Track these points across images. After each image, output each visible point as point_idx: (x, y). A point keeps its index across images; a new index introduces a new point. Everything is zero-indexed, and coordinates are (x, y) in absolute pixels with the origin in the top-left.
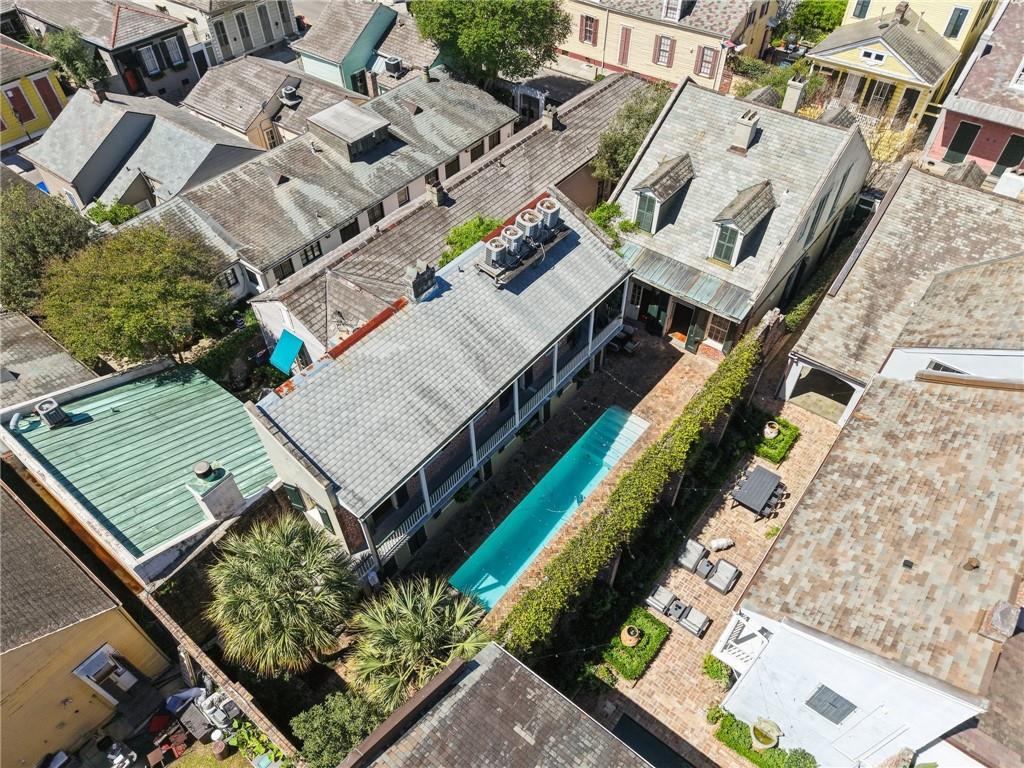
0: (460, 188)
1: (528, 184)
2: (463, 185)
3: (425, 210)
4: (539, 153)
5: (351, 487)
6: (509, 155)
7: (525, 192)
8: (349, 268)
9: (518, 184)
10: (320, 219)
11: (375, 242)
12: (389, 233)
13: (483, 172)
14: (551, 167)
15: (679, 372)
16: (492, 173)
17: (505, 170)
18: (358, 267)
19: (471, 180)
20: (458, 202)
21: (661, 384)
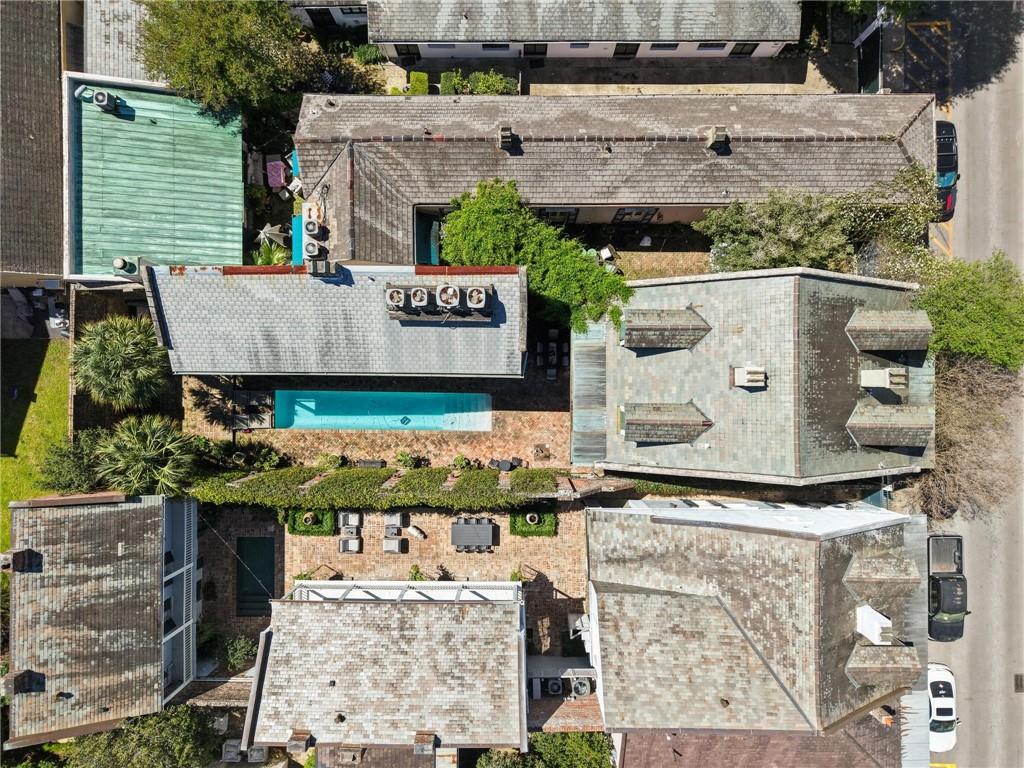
0: (541, 144)
1: (616, 184)
2: (546, 144)
3: (484, 144)
4: (664, 161)
5: (180, 353)
6: (627, 144)
7: (605, 189)
8: (370, 152)
9: (606, 178)
11: (412, 143)
12: (432, 144)
13: (581, 144)
14: (661, 184)
15: (559, 419)
16: (590, 150)
17: (608, 155)
18: (379, 155)
19: (561, 144)
20: (525, 156)
21: (536, 414)
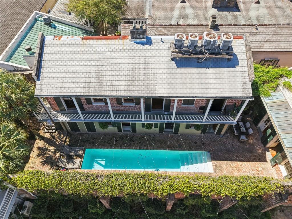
0: (227, 27)
1: (262, 43)
2: (229, 27)
3: (202, 27)
4: (282, 33)
5: (43, 83)
6: (265, 26)
7: (257, 45)
8: (153, 30)
9: (257, 40)
10: (182, 19)
11: (171, 26)
12: (180, 27)
13: (244, 26)
14: (282, 43)
15: (254, 166)
16: (248, 29)
17: (257, 31)
18: (157, 31)
19: (235, 27)
20: (220, 31)
21: (239, 163)
